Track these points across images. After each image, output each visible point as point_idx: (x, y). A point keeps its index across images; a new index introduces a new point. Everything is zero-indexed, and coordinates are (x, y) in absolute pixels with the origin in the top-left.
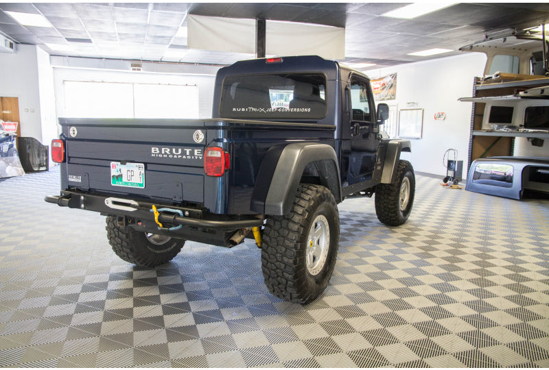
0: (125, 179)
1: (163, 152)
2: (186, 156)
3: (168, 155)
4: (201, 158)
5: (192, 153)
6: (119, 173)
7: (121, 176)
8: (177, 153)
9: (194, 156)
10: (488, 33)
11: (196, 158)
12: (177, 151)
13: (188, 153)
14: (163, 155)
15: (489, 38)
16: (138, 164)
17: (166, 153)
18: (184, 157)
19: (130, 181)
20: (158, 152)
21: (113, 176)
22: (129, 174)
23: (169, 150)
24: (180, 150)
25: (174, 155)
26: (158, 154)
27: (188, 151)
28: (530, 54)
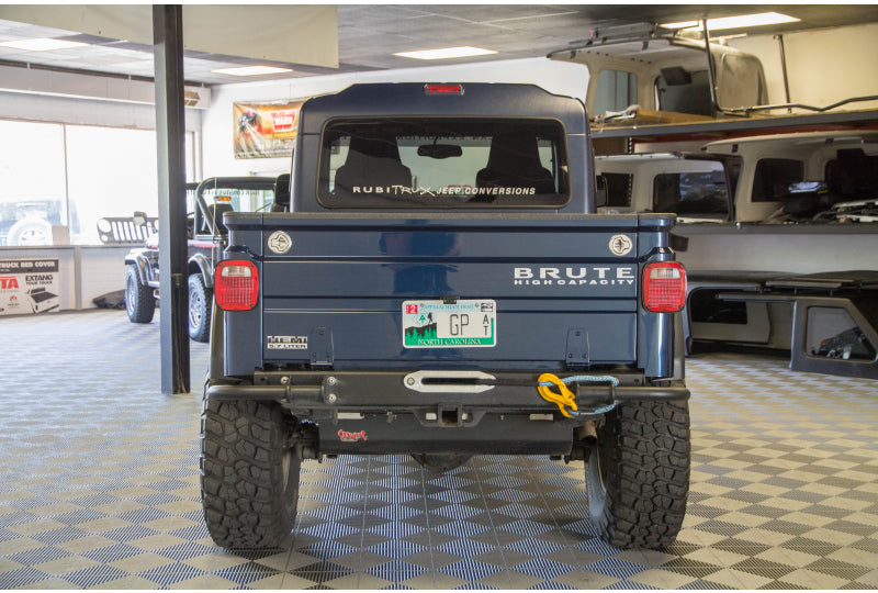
0: (443, 332)
1: (543, 275)
2: (598, 280)
3: (555, 281)
4: (630, 282)
5: (611, 275)
6: (427, 322)
7: (434, 327)
8: (577, 276)
9: (616, 279)
10: (601, 28)
11: (621, 282)
12: (576, 272)
13: (602, 275)
14: (542, 281)
15: (601, 36)
16: (480, 302)
17: (548, 278)
18: (593, 282)
19: (459, 336)
20: (530, 276)
21: (410, 330)
22: (456, 321)
23: (556, 271)
24: (583, 271)
25: (568, 279)
26: (531, 280)
27: (602, 271)
28: (657, 72)
